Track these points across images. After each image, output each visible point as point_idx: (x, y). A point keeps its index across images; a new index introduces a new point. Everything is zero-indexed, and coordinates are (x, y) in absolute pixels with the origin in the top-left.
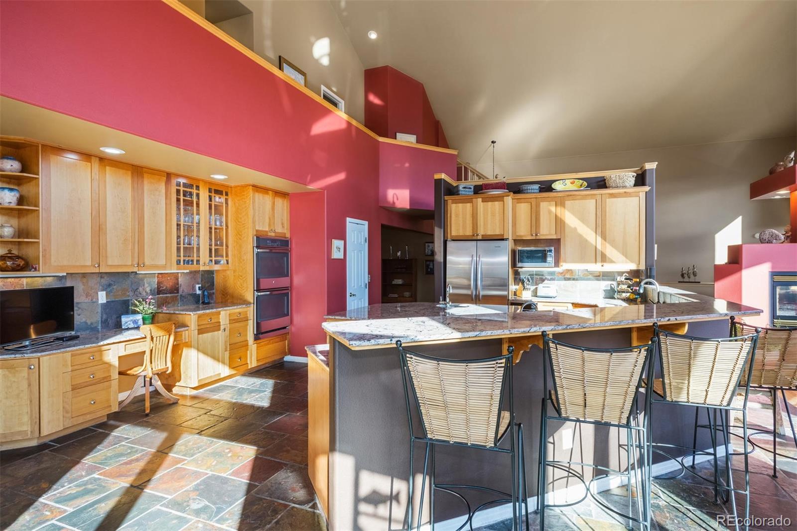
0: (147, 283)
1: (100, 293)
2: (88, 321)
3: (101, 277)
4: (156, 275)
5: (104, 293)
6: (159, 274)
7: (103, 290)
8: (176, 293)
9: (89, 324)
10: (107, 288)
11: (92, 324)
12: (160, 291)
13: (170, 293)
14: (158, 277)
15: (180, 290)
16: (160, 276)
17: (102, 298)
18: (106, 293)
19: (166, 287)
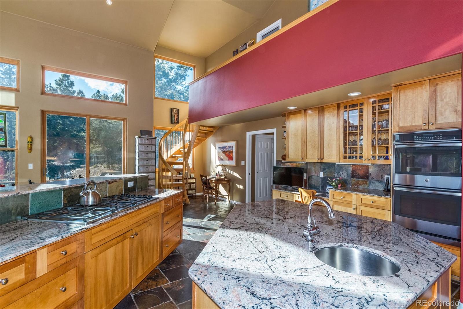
0: (345, 170)
1: (320, 172)
2: (315, 185)
3: (321, 165)
4: (352, 165)
5: (322, 172)
6: (353, 165)
7: (322, 171)
8: (366, 179)
9: (316, 186)
10: (323, 170)
11: (317, 186)
12: (355, 176)
13: (361, 178)
14: (352, 167)
15: (370, 177)
16: (354, 166)
17: (321, 175)
18: (323, 173)
19: (359, 174)
